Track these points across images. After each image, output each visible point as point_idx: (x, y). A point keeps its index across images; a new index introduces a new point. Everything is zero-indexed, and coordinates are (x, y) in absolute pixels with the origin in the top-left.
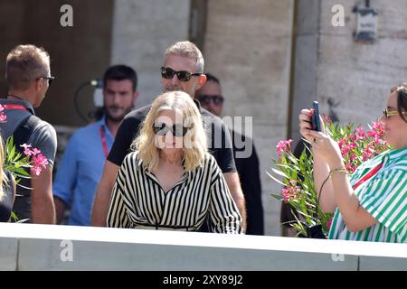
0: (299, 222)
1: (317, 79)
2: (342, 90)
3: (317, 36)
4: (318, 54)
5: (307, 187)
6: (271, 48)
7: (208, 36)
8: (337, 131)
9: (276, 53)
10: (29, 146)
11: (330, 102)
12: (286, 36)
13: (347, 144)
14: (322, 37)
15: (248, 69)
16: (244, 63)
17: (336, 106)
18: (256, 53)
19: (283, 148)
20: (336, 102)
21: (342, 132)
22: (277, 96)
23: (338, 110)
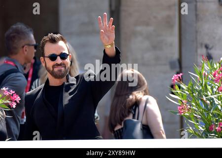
0: (191, 128)
1: (197, 32)
2: (214, 38)
3: (195, 3)
4: (197, 15)
5: (194, 104)
6: (165, 13)
7: (123, 8)
8: (212, 66)
9: (169, 17)
10: (7, 89)
11: (207, 47)
12: (174, 5)
13: (219, 74)
14: (198, 4)
15: (151, 29)
16: (147, 24)
17: (210, 49)
18: (155, 17)
19: (177, 80)
20: (210, 47)
21: (215, 66)
22: (171, 45)
23: (212, 52)
